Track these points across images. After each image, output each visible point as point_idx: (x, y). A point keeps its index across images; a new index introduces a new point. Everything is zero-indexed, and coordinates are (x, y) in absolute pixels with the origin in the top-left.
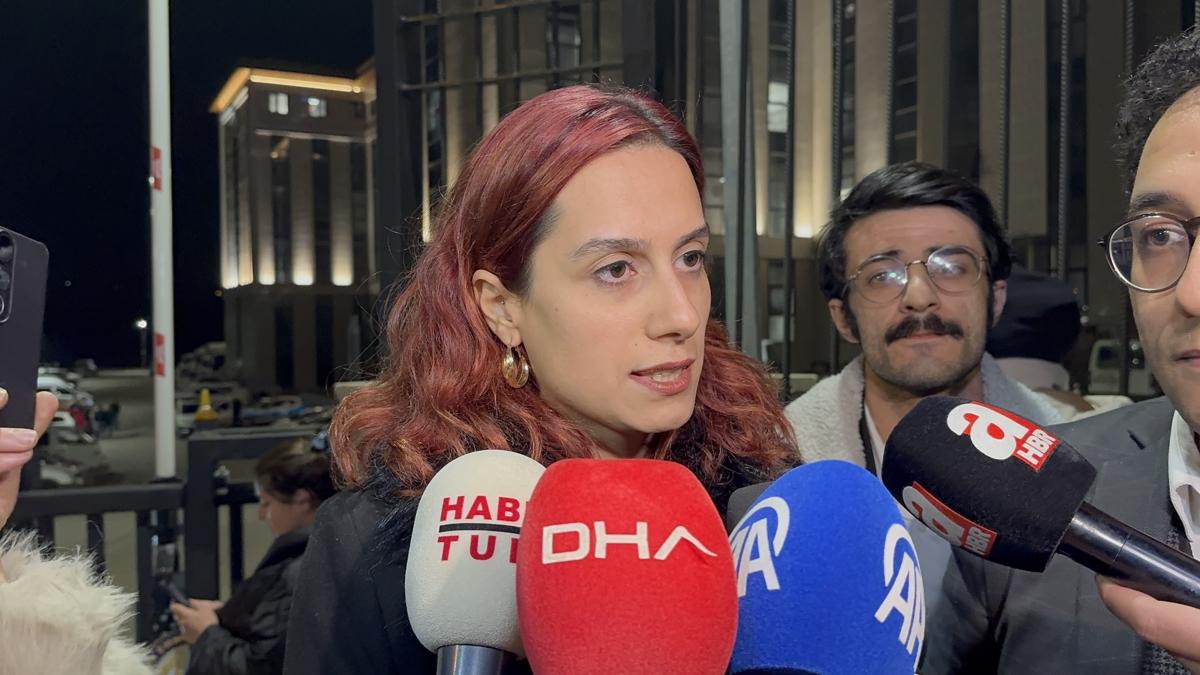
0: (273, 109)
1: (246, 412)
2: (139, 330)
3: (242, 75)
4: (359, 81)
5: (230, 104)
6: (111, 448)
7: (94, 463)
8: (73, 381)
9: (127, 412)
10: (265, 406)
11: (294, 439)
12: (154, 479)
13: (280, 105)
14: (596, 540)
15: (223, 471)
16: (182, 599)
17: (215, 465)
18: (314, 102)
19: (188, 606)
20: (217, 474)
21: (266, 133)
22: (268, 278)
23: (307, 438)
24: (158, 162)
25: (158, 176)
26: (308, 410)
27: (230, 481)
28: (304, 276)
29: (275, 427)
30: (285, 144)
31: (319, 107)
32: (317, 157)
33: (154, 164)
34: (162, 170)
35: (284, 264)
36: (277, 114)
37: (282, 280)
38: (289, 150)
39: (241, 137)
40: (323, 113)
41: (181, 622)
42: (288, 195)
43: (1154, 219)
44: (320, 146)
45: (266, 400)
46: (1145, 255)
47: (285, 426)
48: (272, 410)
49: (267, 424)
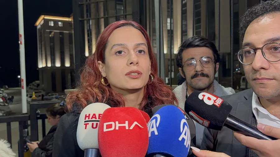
0: (50, 25)
1: (45, 97)
2: (18, 78)
3: (42, 17)
4: (71, 18)
5: (39, 24)
6: (12, 107)
7: (8, 110)
8: (2, 91)
9: (16, 98)
10: (49, 96)
11: (56, 103)
12: (22, 114)
13: (52, 24)
14: (116, 125)
15: (39, 111)
16: (29, 142)
17: (36, 110)
18: (60, 23)
19: (31, 143)
20: (37, 112)
21: (49, 31)
22: (49, 65)
23: (59, 103)
24: (21, 38)
25: (21, 41)
26: (60, 96)
27: (40, 114)
28: (58, 64)
29: (52, 100)
30: (53, 33)
31: (61, 24)
32: (61, 36)
33: (20, 38)
34: (22, 40)
35: (53, 62)
36: (51, 26)
37: (53, 65)
38: (54, 34)
39: (42, 31)
40: (62, 26)
41: (29, 147)
42: (54, 45)
43: (248, 48)
44: (61, 33)
45: (50, 94)
46: (246, 57)
47: (54, 100)
48: (51, 97)
49: (50, 100)
